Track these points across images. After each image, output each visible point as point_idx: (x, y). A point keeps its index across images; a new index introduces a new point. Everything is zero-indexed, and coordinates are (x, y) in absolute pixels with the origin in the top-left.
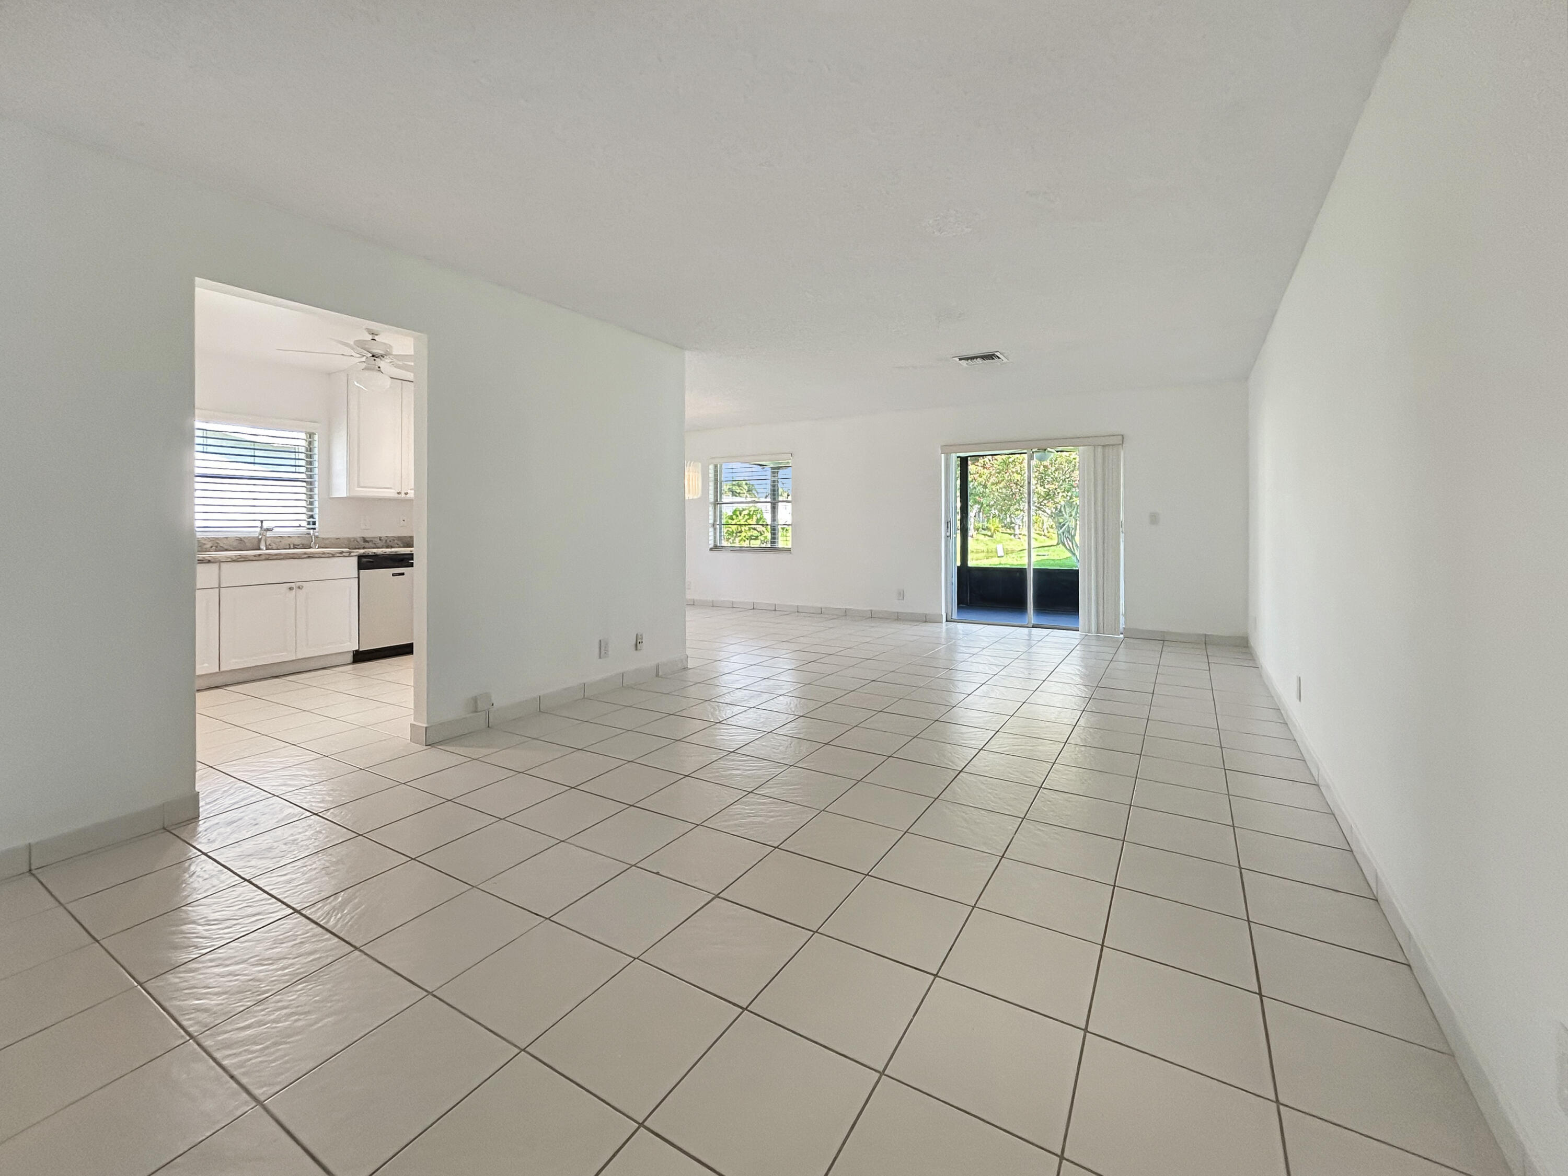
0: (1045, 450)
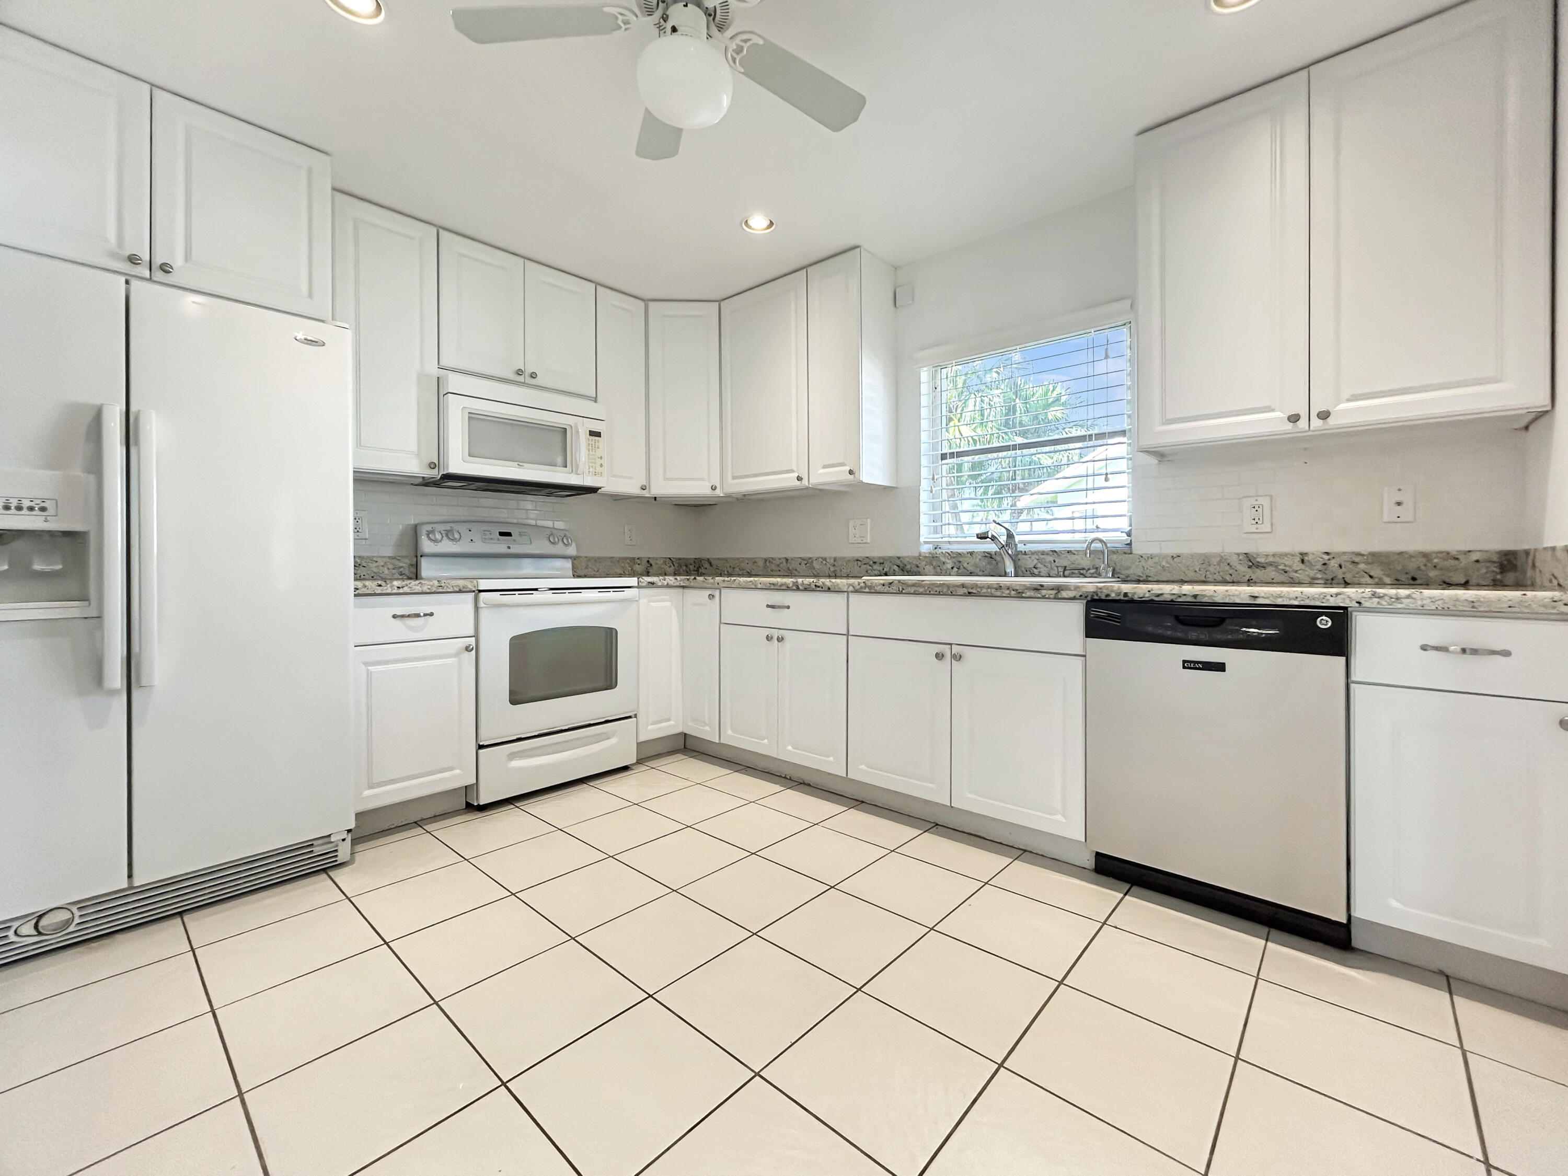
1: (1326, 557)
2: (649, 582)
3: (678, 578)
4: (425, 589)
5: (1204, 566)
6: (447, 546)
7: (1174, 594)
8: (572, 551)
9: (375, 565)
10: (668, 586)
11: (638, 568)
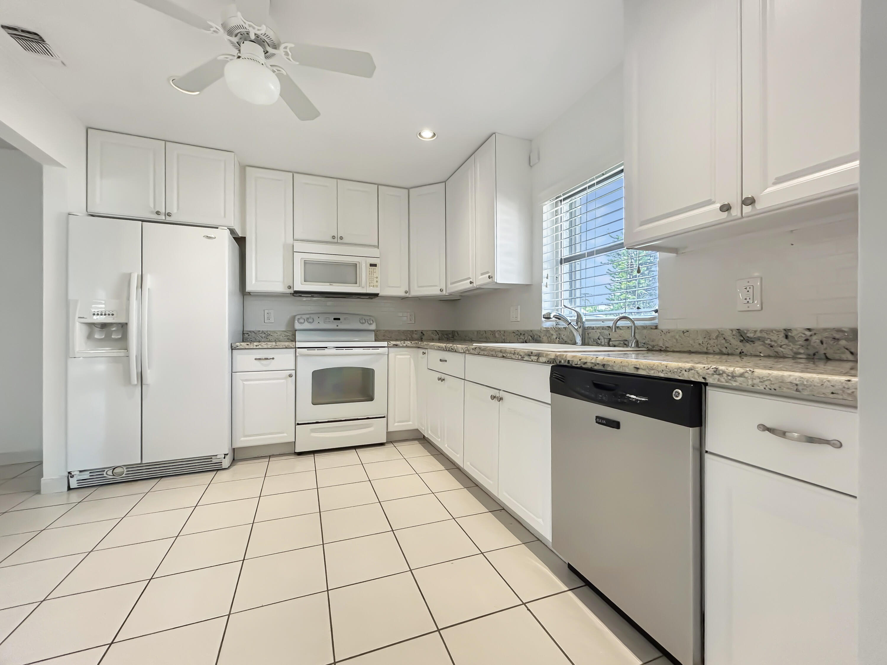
1: (808, 333)
2: (394, 345)
3: (413, 342)
4: (269, 347)
5: (706, 340)
6: (307, 326)
7: (592, 363)
8: (373, 327)
9: (277, 334)
10: (407, 347)
11: (415, 336)
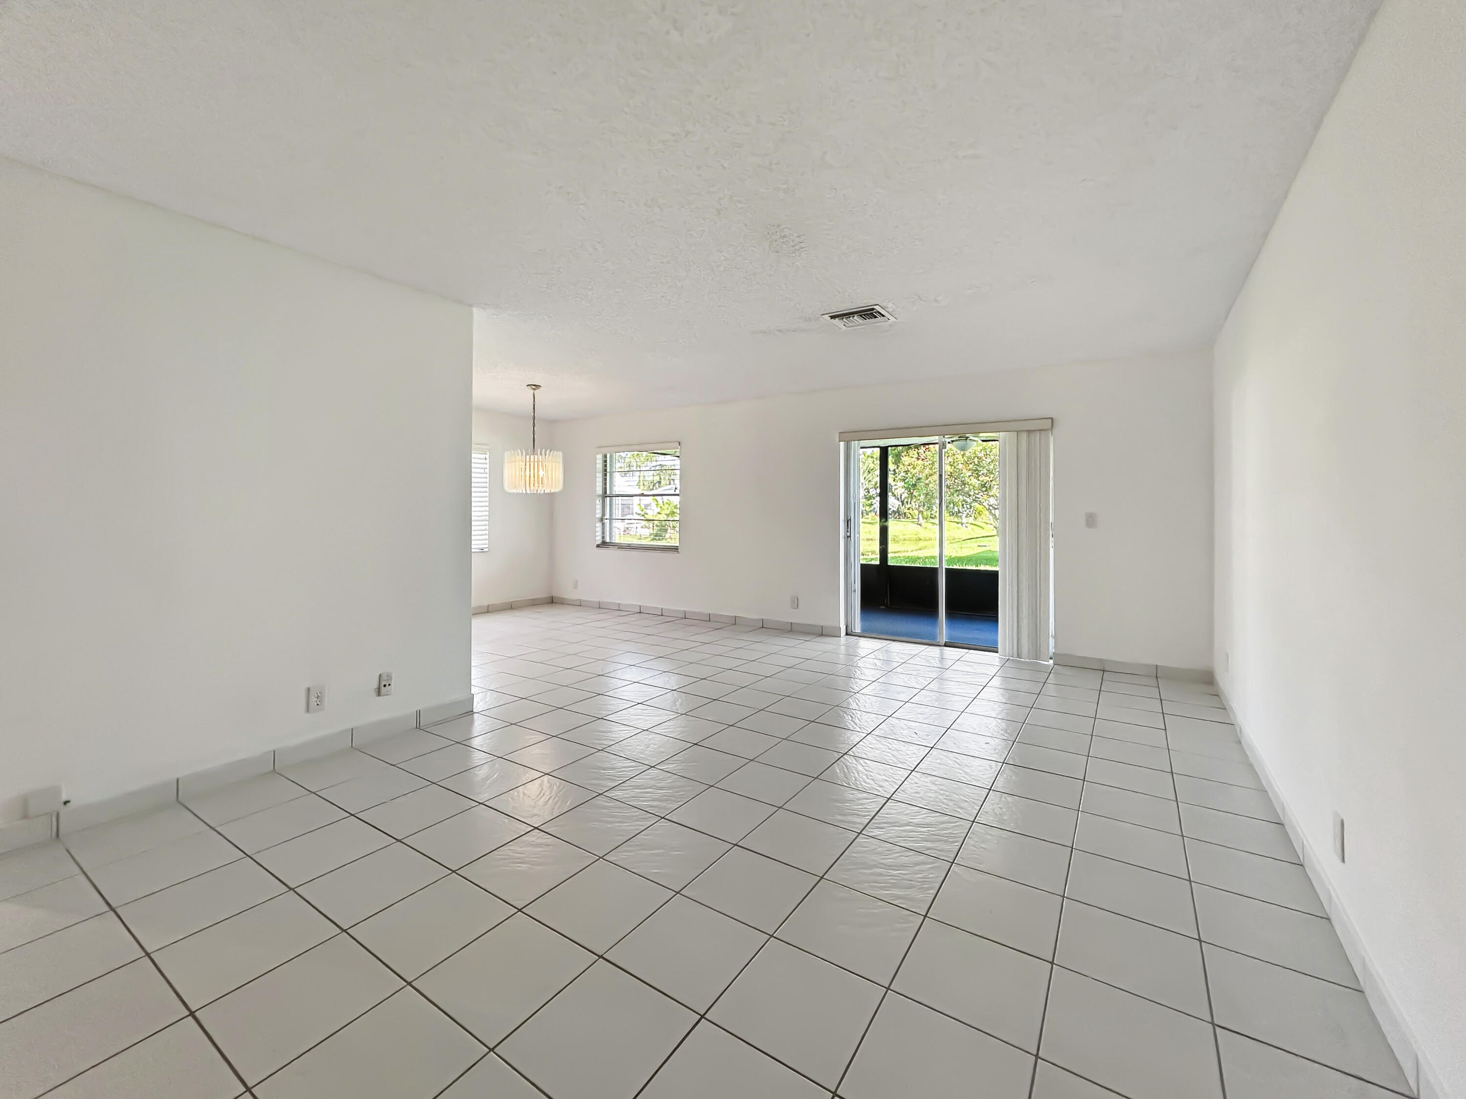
0: (967, 438)
